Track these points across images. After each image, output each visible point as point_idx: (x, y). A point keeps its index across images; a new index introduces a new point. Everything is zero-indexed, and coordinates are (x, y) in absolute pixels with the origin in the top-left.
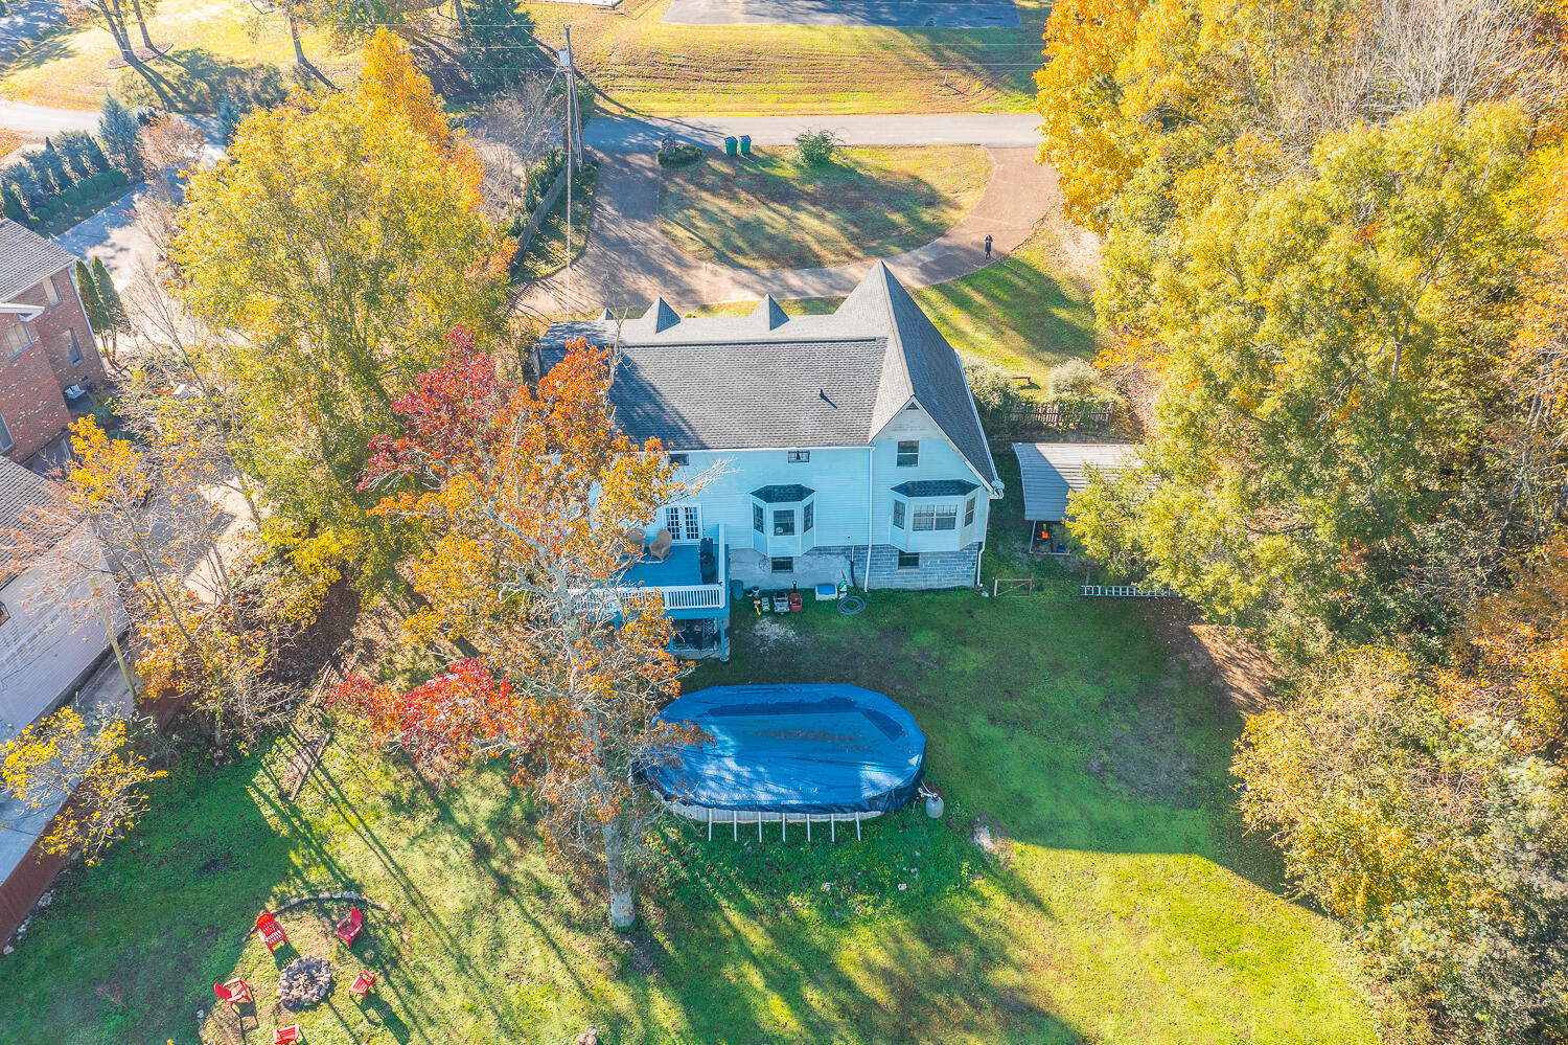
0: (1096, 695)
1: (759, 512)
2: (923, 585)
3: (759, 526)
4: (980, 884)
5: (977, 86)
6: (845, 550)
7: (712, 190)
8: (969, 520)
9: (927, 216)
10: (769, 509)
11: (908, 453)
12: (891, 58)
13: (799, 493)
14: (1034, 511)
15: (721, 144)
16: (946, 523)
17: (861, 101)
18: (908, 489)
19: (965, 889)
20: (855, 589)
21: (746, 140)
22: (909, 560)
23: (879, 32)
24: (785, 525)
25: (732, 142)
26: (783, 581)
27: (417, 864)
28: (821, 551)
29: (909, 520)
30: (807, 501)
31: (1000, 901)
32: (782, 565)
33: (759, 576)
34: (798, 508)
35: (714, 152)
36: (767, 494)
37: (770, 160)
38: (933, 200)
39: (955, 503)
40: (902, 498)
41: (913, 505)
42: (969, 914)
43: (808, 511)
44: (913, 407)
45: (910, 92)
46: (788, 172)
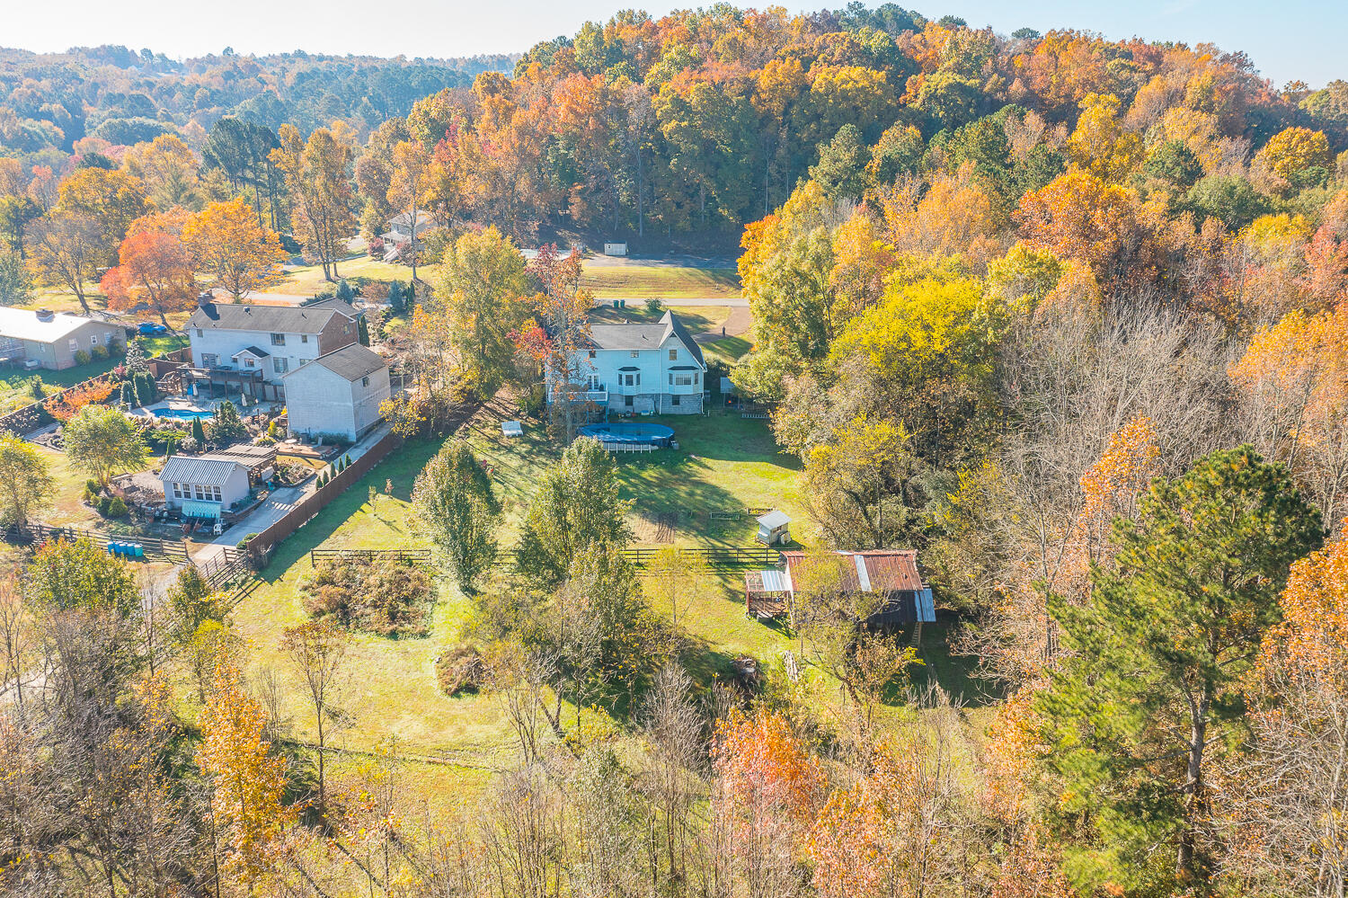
0: (740, 436)
1: (620, 376)
2: (681, 413)
3: (621, 383)
4: (690, 464)
5: (732, 289)
6: (652, 396)
7: (607, 317)
8: (696, 382)
9: (701, 326)
10: (624, 374)
11: (673, 354)
12: (693, 279)
13: (635, 369)
14: (724, 389)
15: (612, 305)
16: (687, 382)
17: (679, 294)
18: (674, 369)
19: (684, 464)
20: (656, 413)
21: (623, 302)
22: (676, 400)
23: (687, 269)
24: (629, 382)
25: (616, 303)
26: (629, 409)
27: (502, 459)
28: (644, 396)
29: (674, 381)
30: (638, 372)
31: (696, 467)
32: (629, 400)
33: (620, 406)
34: (634, 374)
35: (610, 307)
36: (623, 369)
37: (635, 309)
38: (704, 321)
39: (690, 374)
40: (671, 372)
41: (675, 373)
42: (686, 469)
43: (638, 376)
44: (673, 335)
45: (700, 292)
46: (642, 313)
